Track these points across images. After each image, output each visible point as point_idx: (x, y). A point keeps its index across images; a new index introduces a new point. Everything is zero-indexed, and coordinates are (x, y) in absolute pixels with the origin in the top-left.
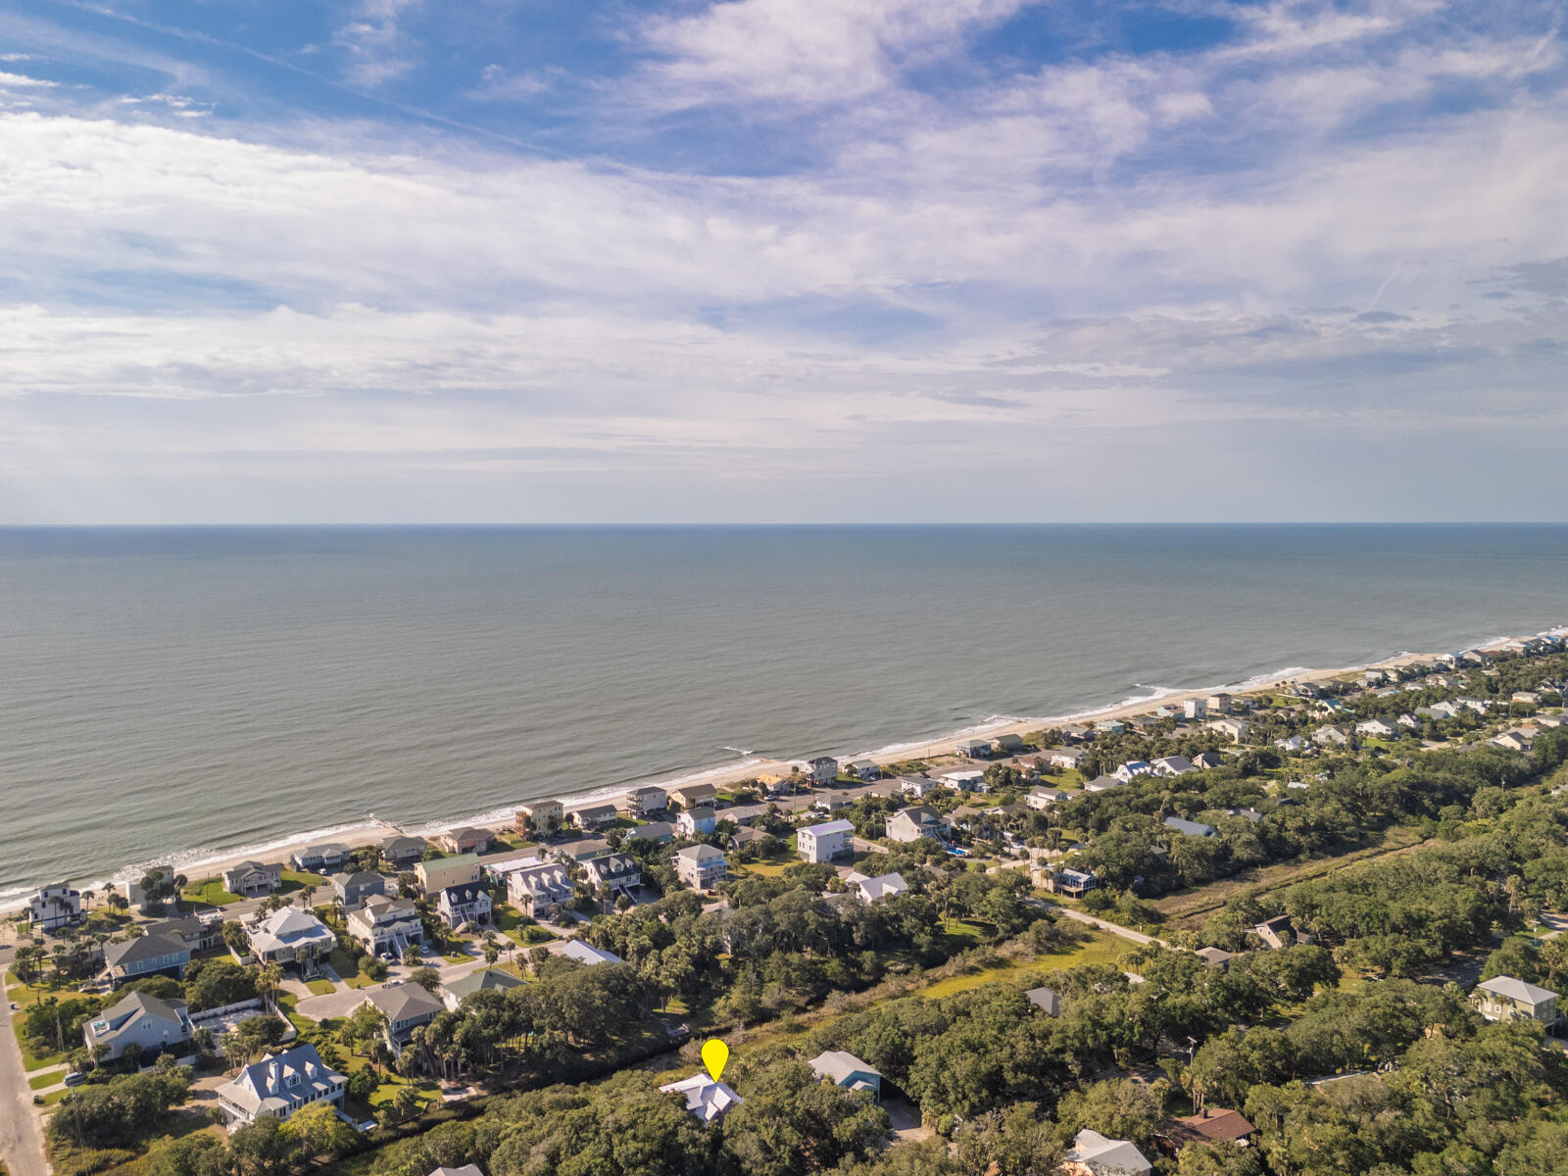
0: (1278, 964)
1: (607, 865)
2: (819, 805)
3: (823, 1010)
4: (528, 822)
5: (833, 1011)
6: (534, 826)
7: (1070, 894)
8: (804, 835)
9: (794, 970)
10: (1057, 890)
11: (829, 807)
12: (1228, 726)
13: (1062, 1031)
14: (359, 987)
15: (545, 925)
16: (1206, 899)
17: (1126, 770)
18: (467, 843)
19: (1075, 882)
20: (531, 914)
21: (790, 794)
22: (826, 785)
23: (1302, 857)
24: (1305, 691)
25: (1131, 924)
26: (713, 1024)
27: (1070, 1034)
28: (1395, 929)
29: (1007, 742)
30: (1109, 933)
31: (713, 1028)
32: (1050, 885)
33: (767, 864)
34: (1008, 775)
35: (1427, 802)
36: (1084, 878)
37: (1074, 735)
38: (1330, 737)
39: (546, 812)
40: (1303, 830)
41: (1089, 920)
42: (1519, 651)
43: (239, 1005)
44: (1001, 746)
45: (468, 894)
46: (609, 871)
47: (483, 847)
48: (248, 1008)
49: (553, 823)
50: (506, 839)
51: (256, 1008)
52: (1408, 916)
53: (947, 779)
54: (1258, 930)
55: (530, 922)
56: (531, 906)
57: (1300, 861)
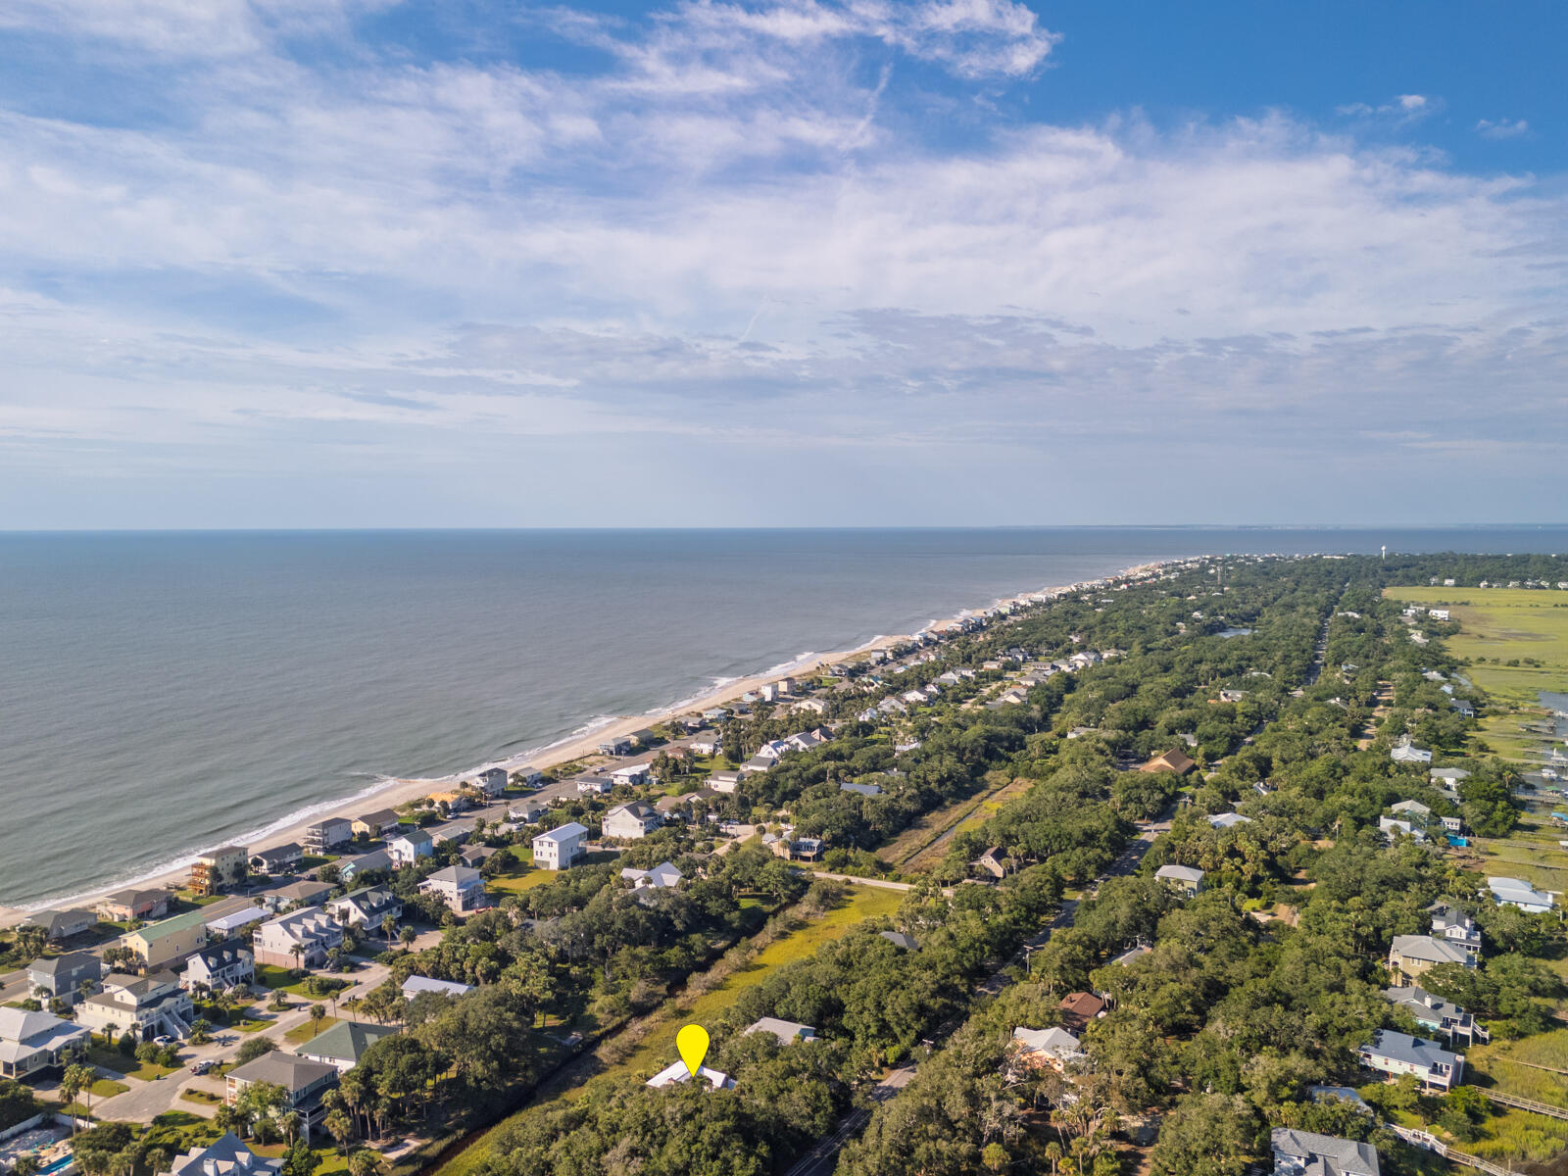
0: (1040, 881)
1: (367, 899)
2: (513, 815)
3: (689, 992)
4: (215, 873)
5: (699, 991)
6: (219, 878)
7: (807, 859)
8: (541, 843)
9: (646, 963)
10: (794, 857)
11: (526, 816)
12: (813, 704)
13: (943, 960)
14: (158, 1078)
15: (323, 974)
16: (907, 846)
17: (771, 749)
18: (143, 907)
19: (809, 847)
20: (302, 966)
21: (468, 810)
22: (498, 797)
23: (947, 803)
24: (840, 671)
25: (873, 875)
26: (599, 1027)
27: (951, 960)
28: (1079, 844)
29: (644, 736)
30: (862, 885)
31: (602, 1030)
32: (787, 854)
33: (509, 878)
34: (676, 765)
35: (1002, 751)
36: (816, 843)
37: (690, 725)
38: (893, 707)
39: (232, 859)
40: (941, 782)
41: (840, 878)
42: (959, 630)
43: (14, 1129)
44: (641, 741)
45: (227, 955)
46: (371, 906)
47: (163, 909)
48: (26, 1131)
49: (240, 870)
50: (183, 897)
51: (37, 1127)
52: (1085, 833)
53: (616, 776)
54: (982, 862)
55: (305, 974)
56: (302, 957)
57: (946, 807)
